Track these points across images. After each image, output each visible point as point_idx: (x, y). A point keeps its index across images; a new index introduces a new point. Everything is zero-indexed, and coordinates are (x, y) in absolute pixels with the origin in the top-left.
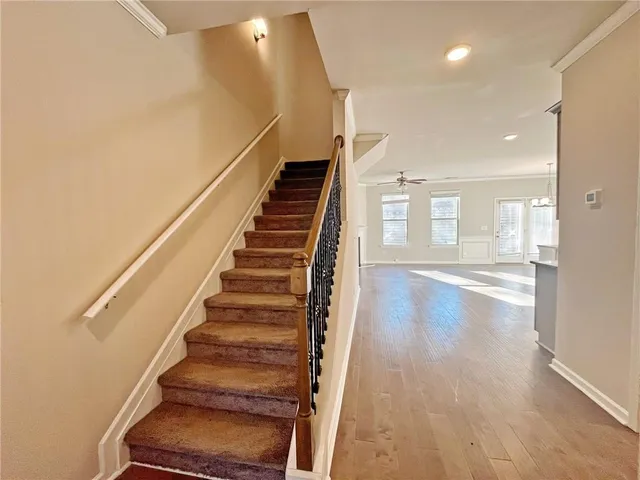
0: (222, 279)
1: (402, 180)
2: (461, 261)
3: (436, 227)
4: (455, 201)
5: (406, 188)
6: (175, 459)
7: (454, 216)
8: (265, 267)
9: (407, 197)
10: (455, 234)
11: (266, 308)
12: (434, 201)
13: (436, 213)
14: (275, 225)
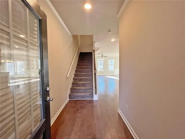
0: (75, 75)
1: (102, 56)
2: (115, 74)
3: (109, 66)
4: (113, 60)
5: (103, 58)
6: (77, 97)
7: (113, 64)
8: (81, 73)
9: (103, 59)
10: (113, 68)
11: (83, 79)
12: (109, 60)
13: (109, 63)
14: (81, 65)
